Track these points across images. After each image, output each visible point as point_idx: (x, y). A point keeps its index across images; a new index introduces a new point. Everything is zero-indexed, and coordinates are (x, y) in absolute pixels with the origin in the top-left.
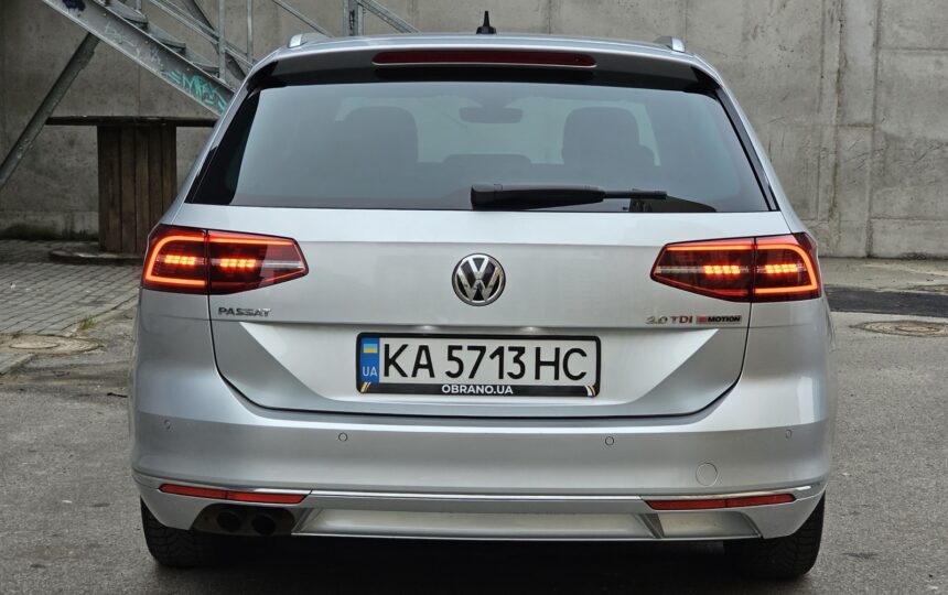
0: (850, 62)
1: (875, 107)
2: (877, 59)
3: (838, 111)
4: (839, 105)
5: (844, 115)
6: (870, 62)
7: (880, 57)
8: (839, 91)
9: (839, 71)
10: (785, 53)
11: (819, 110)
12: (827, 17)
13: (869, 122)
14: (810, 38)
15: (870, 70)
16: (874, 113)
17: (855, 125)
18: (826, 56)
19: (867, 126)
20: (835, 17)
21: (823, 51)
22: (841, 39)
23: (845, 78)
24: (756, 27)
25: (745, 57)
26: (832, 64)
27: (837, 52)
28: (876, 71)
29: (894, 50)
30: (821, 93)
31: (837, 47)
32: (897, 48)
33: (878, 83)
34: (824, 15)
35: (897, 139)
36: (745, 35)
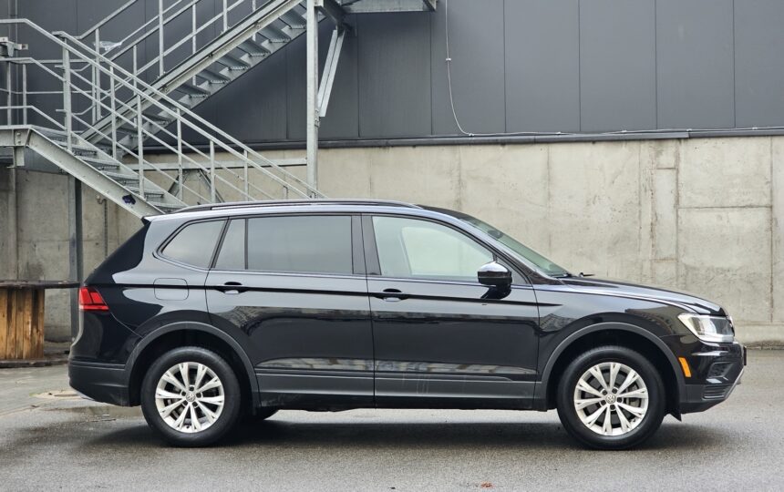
0: (659, 218)
1: (677, 247)
2: (677, 216)
3: (653, 251)
4: (653, 246)
5: (656, 253)
6: (673, 217)
7: (679, 213)
8: (652, 237)
9: (652, 224)
10: (615, 213)
11: (639, 250)
12: (643, 189)
13: (673, 257)
14: (631, 202)
15: (673, 222)
16: (677, 252)
17: (664, 259)
18: (643, 214)
19: (672, 259)
20: (648, 188)
21: (640, 212)
22: (653, 202)
23: (656, 228)
24: (595, 196)
25: (589, 217)
26: (647, 219)
27: (650, 211)
28: (677, 222)
29: (689, 208)
30: (640, 238)
31: (650, 208)
32: (691, 208)
33: (678, 230)
34: (640, 187)
35: (694, 268)
36: (588, 202)
